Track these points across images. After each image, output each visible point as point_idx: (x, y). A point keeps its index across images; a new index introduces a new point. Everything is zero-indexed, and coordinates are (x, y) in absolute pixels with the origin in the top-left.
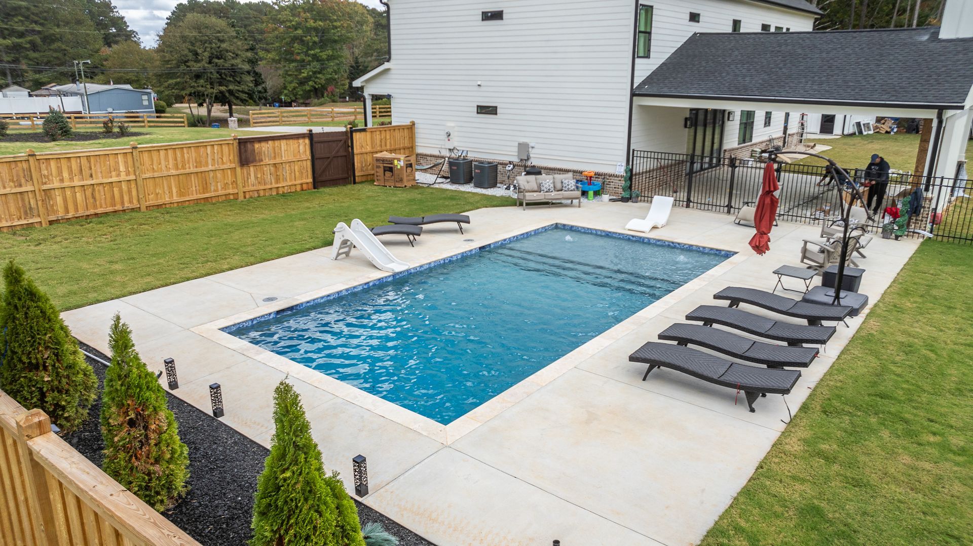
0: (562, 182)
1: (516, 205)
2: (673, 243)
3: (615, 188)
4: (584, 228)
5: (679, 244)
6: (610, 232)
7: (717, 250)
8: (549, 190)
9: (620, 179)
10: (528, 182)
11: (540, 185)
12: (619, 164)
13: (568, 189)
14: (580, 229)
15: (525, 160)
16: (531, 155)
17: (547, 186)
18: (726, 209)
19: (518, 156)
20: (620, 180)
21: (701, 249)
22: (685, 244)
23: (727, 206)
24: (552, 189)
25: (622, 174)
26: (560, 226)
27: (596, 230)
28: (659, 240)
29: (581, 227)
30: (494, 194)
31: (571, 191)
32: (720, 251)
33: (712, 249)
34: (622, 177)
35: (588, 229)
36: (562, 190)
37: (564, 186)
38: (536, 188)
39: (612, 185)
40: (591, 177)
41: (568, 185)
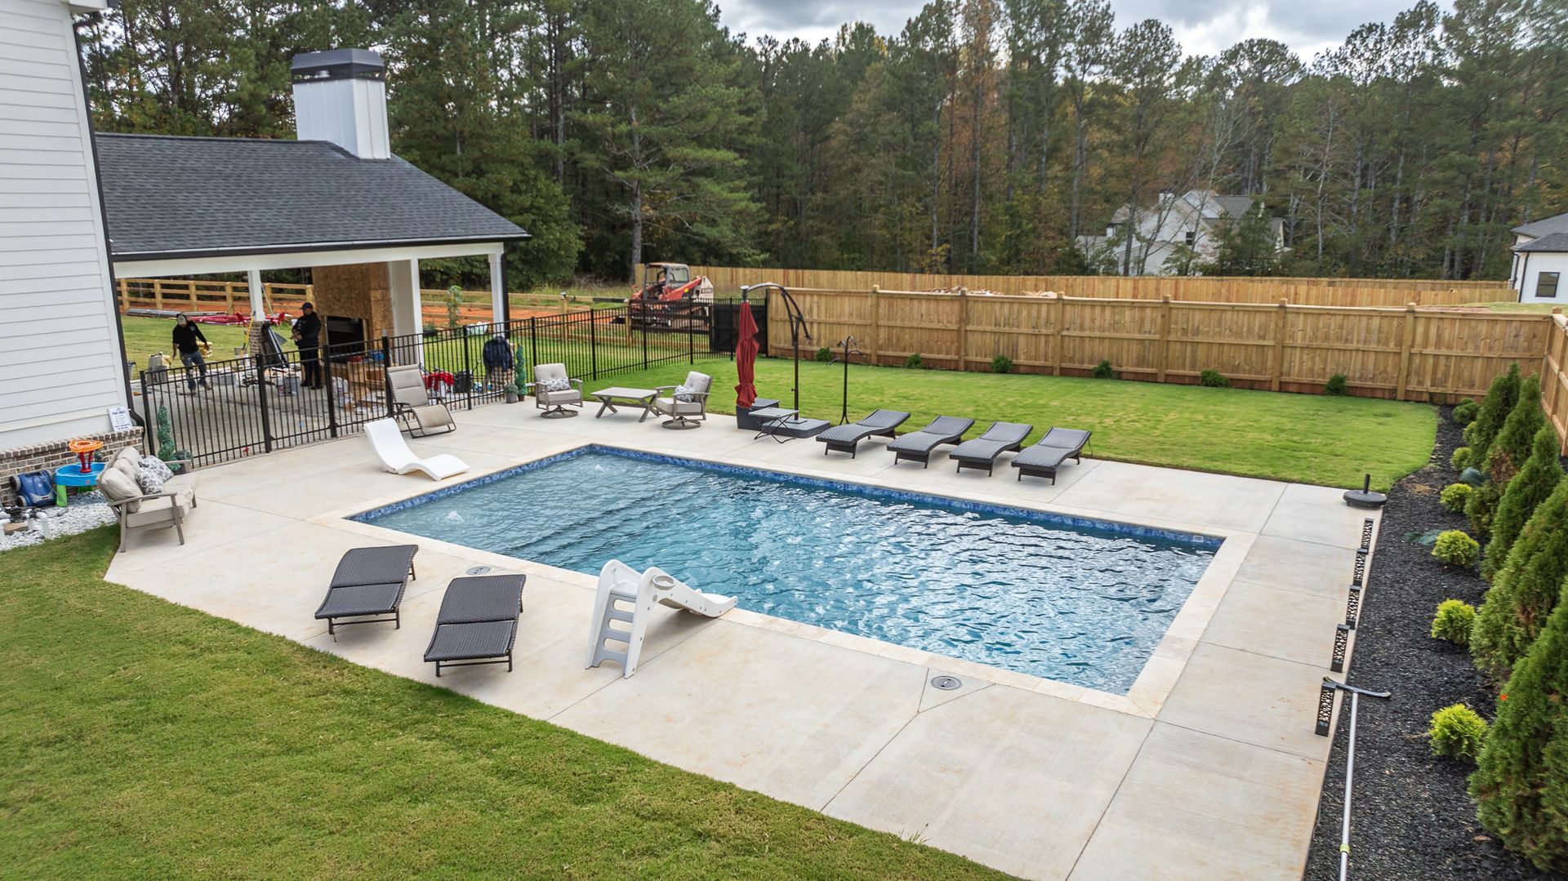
4: (389, 506)
6: (434, 493)
9: (128, 440)
12: (114, 410)
18: (329, 432)
20: (129, 443)
25: (130, 427)
27: (411, 500)
29: (384, 507)
35: (397, 504)
40: (91, 451)
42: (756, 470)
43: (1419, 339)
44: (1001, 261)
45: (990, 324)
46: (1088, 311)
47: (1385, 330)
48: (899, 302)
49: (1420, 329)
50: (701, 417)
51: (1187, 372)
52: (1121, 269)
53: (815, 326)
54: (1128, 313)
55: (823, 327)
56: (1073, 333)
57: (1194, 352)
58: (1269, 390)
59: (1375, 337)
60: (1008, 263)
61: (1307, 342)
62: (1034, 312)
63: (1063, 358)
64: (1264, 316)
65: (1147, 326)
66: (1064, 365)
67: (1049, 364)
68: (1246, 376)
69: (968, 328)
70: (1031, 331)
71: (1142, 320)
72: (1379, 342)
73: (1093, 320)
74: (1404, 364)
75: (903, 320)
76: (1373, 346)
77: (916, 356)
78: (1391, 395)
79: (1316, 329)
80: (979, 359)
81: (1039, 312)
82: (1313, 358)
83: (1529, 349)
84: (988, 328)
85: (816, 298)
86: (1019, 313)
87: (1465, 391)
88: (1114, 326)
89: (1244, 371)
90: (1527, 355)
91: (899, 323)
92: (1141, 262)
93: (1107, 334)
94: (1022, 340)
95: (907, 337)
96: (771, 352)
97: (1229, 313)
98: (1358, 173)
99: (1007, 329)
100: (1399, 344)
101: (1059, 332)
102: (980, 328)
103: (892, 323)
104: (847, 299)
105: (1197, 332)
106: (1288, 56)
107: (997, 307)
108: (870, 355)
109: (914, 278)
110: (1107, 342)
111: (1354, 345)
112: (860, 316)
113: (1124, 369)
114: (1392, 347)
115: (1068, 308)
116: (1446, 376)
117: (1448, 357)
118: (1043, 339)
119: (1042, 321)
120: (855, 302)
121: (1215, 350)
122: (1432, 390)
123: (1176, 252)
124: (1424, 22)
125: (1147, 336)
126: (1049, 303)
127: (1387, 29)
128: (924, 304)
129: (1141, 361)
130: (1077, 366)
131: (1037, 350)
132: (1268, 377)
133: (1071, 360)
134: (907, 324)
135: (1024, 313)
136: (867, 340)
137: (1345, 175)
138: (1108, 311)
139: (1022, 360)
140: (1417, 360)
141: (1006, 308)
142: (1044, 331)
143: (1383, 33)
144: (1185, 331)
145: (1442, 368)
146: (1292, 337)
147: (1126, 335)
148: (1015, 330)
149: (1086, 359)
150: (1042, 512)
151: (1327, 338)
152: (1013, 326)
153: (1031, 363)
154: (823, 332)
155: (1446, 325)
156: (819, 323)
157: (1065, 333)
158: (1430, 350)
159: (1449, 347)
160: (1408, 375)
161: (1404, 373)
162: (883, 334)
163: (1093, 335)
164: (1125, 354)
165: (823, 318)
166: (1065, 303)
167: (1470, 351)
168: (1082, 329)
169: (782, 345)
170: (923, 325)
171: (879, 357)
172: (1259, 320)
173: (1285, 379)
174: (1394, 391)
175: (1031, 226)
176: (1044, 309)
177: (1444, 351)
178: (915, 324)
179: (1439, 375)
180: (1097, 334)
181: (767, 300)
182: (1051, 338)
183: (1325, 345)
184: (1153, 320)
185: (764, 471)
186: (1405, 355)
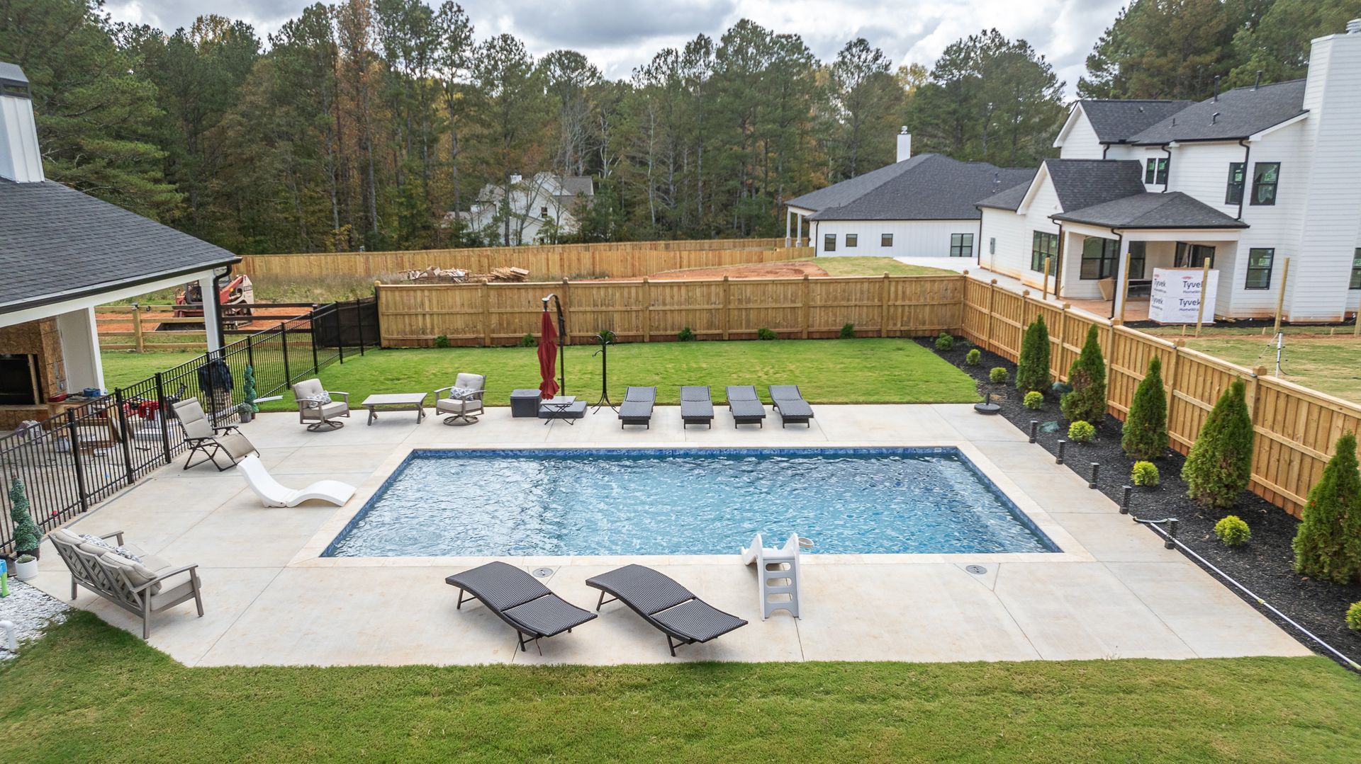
6: (354, 518)
27: (345, 528)
29: (335, 539)
35: (340, 534)
42: (590, 450)
43: (892, 295)
44: (401, 238)
45: (589, 306)
46: (668, 290)
47: (872, 291)
48: (508, 292)
49: (893, 289)
50: (480, 412)
51: (744, 330)
52: (502, 240)
53: (428, 317)
54: (698, 290)
55: (435, 317)
56: (656, 308)
57: (747, 315)
58: (801, 339)
59: (866, 296)
60: (407, 240)
61: (823, 303)
62: (626, 294)
63: (651, 328)
64: (794, 287)
65: (713, 299)
66: (652, 333)
67: (640, 333)
68: (785, 330)
69: (571, 310)
70: (624, 309)
71: (709, 295)
72: (868, 299)
73: (672, 297)
74: (885, 313)
75: (512, 307)
76: (865, 302)
77: (530, 336)
78: (878, 335)
79: (828, 294)
80: (582, 334)
81: (629, 293)
82: (828, 314)
83: (953, 297)
84: (588, 309)
85: (426, 293)
86: (613, 295)
87: (921, 327)
88: (688, 301)
89: (783, 327)
90: (953, 301)
91: (509, 310)
92: (519, 234)
93: (683, 307)
94: (617, 317)
95: (517, 320)
96: (384, 343)
97: (770, 286)
98: (671, 160)
99: (604, 308)
100: (881, 300)
101: (647, 308)
102: (581, 309)
103: (503, 310)
104: (457, 292)
105: (749, 301)
106: (588, 65)
107: (595, 291)
108: (484, 339)
109: (367, 259)
110: (684, 313)
111: (853, 303)
112: (471, 306)
113: (698, 332)
114: (876, 302)
115: (652, 289)
116: (909, 318)
117: (910, 306)
118: (634, 314)
119: (633, 300)
120: (466, 294)
121: (762, 312)
122: (902, 328)
123: (545, 225)
124: (703, 50)
125: (713, 306)
126: (637, 286)
127: (680, 53)
128: (531, 293)
129: (710, 326)
130: (662, 333)
131: (629, 323)
132: (799, 329)
133: (658, 328)
134: (516, 310)
135: (618, 295)
136: (479, 327)
137: (664, 163)
138: (683, 290)
139: (618, 332)
140: (892, 310)
141: (602, 292)
142: (634, 308)
143: (677, 56)
144: (740, 301)
145: (906, 314)
146: (813, 300)
147: (698, 307)
148: (610, 308)
149: (669, 327)
150: (831, 448)
151: (836, 298)
152: (608, 305)
153: (626, 333)
154: (436, 322)
155: (907, 285)
156: (432, 315)
157: (651, 308)
158: (899, 303)
159: (910, 300)
160: (888, 319)
161: (885, 319)
162: (494, 320)
163: (672, 308)
164: (698, 322)
165: (435, 310)
166: (650, 285)
167: (922, 301)
168: (664, 304)
169: (395, 336)
170: (531, 310)
171: (492, 339)
172: (790, 289)
173: (811, 329)
174: (879, 331)
175: (425, 206)
176: (633, 291)
177: (907, 302)
178: (523, 310)
179: (905, 319)
180: (676, 307)
181: (377, 297)
182: (641, 314)
183: (835, 304)
184: (717, 294)
185: (598, 450)
186: (885, 307)
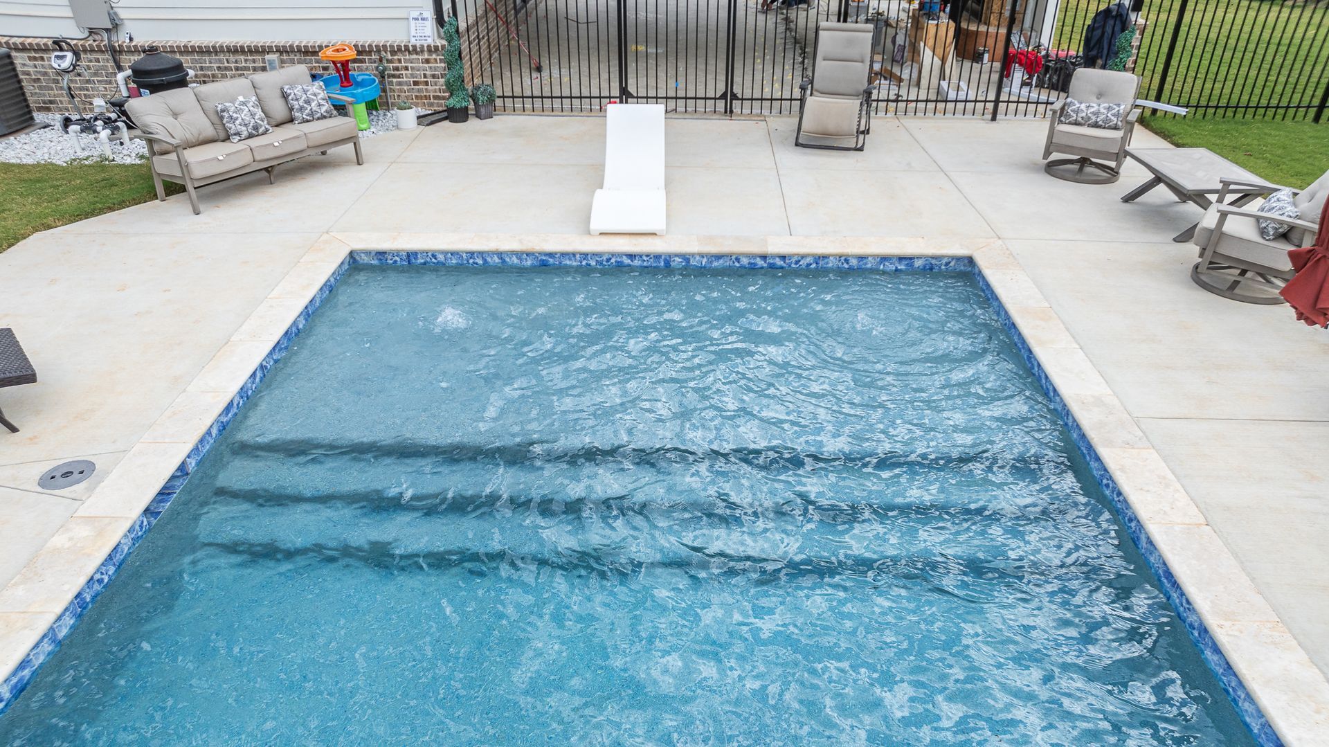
0: (285, 96)
1: (155, 197)
2: (764, 257)
3: (416, 83)
5: (783, 258)
6: (551, 255)
7: (901, 259)
8: (256, 128)
9: (426, 56)
10: (175, 115)
11: (219, 117)
12: (415, 14)
13: (312, 113)
14: (441, 258)
15: (107, 30)
16: (123, 14)
17: (245, 115)
18: (721, 105)
19: (76, 17)
20: (427, 61)
21: (854, 262)
22: (803, 257)
23: (724, 96)
24: (264, 125)
25: (430, 41)
26: (365, 259)
28: (719, 257)
29: (445, 253)
30: (41, 156)
31: (324, 117)
32: (910, 259)
33: (884, 259)
34: (433, 50)
35: (471, 254)
36: (291, 120)
37: (296, 105)
38: (209, 131)
39: (406, 77)
40: (345, 64)
41: (308, 102)
